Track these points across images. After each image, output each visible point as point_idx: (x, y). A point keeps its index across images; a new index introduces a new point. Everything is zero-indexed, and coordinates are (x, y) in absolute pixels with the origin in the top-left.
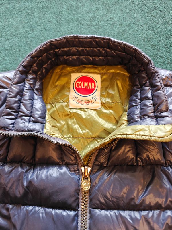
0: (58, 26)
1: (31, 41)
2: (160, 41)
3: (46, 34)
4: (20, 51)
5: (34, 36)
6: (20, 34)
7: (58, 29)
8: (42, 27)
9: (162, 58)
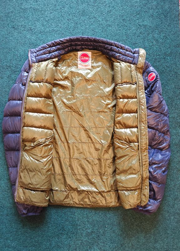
0: (77, 5)
1: (64, 14)
2: (127, 17)
3: (71, 11)
4: (59, 20)
5: (65, 11)
6: (57, 10)
7: (77, 7)
8: (69, 6)
9: (127, 26)
